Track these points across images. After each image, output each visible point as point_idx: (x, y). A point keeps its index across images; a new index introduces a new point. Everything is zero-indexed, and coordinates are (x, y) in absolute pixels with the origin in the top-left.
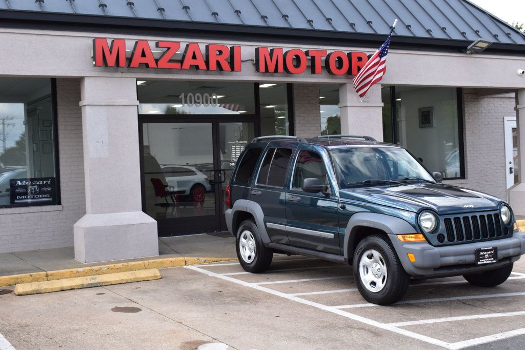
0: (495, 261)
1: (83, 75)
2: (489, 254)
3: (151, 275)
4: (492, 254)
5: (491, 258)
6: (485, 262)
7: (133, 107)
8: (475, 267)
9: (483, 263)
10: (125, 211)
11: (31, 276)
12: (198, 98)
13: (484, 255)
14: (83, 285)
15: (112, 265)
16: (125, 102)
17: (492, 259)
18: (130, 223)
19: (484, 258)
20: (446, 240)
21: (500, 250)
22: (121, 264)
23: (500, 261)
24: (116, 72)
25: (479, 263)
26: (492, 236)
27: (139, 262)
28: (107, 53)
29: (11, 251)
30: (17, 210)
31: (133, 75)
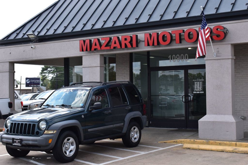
0: (20, 145)
2: (18, 141)
4: (19, 141)
5: (19, 143)
6: (16, 145)
8: (11, 145)
12: (178, 57)
13: (16, 141)
16: (95, 65)
19: (16, 143)
20: (9, 132)
21: (24, 141)
23: (23, 145)
24: (92, 53)
25: (13, 144)
26: (28, 134)
28: (83, 46)
31: (98, 53)
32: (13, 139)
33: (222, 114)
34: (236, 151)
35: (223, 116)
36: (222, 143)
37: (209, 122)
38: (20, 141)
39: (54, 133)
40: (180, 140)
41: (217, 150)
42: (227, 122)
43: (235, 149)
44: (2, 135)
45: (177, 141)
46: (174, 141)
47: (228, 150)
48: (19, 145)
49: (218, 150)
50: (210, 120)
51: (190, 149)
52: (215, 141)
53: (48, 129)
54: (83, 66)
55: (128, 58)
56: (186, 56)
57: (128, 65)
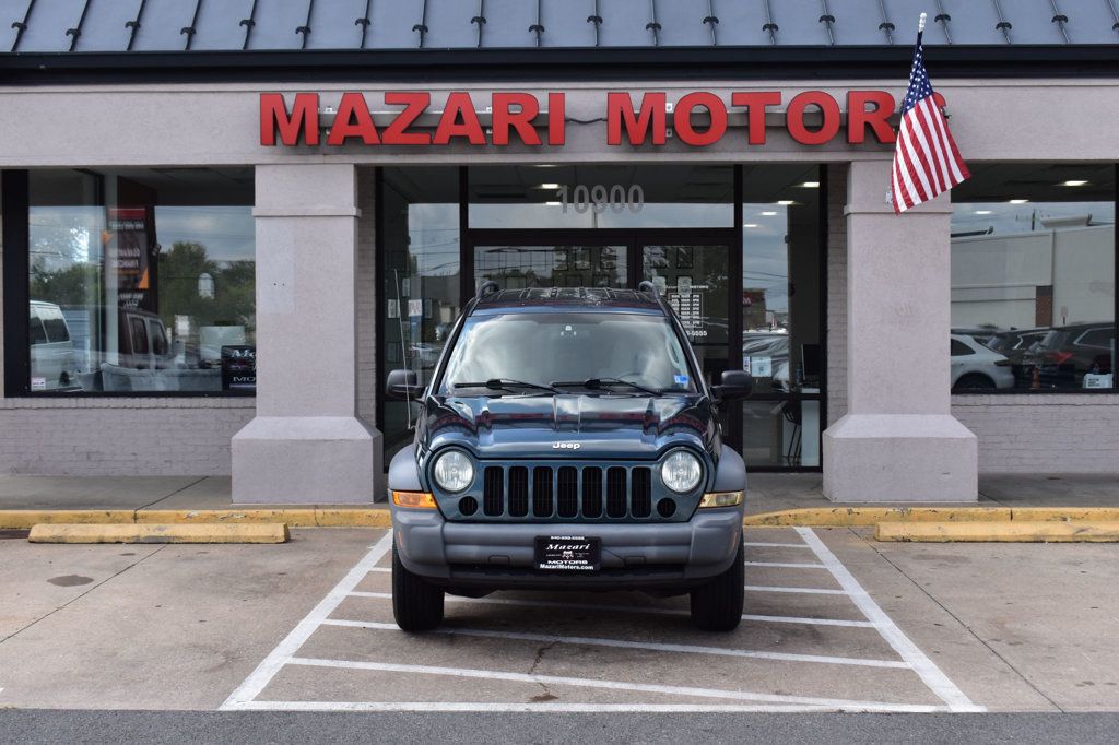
0: (591, 568)
1: (249, 162)
2: (574, 551)
3: (265, 535)
4: (582, 551)
5: (582, 559)
6: (562, 567)
7: (345, 219)
9: (555, 567)
10: (321, 415)
11: (108, 514)
12: (599, 195)
13: (560, 552)
14: (138, 537)
15: (254, 512)
16: (328, 209)
17: (586, 562)
18: (321, 438)
19: (561, 559)
20: (480, 509)
21: (609, 546)
22: (270, 511)
23: (606, 569)
24: (313, 154)
25: (542, 566)
27: (306, 511)
28: (281, 119)
29: (210, 474)
30: (225, 402)
31: (346, 159)
32: (541, 543)
33: (912, 413)
34: (1087, 536)
35: (917, 417)
36: (959, 514)
37: (877, 440)
38: (587, 551)
40: (793, 512)
41: (1015, 539)
42: (944, 439)
43: (1083, 530)
44: (442, 528)
45: (777, 517)
46: (767, 519)
47: (1056, 534)
48: (583, 565)
49: (1022, 539)
50: (880, 435)
51: (910, 541)
52: (932, 509)
54: (255, 210)
55: (372, 187)
56: (636, 193)
57: (372, 217)
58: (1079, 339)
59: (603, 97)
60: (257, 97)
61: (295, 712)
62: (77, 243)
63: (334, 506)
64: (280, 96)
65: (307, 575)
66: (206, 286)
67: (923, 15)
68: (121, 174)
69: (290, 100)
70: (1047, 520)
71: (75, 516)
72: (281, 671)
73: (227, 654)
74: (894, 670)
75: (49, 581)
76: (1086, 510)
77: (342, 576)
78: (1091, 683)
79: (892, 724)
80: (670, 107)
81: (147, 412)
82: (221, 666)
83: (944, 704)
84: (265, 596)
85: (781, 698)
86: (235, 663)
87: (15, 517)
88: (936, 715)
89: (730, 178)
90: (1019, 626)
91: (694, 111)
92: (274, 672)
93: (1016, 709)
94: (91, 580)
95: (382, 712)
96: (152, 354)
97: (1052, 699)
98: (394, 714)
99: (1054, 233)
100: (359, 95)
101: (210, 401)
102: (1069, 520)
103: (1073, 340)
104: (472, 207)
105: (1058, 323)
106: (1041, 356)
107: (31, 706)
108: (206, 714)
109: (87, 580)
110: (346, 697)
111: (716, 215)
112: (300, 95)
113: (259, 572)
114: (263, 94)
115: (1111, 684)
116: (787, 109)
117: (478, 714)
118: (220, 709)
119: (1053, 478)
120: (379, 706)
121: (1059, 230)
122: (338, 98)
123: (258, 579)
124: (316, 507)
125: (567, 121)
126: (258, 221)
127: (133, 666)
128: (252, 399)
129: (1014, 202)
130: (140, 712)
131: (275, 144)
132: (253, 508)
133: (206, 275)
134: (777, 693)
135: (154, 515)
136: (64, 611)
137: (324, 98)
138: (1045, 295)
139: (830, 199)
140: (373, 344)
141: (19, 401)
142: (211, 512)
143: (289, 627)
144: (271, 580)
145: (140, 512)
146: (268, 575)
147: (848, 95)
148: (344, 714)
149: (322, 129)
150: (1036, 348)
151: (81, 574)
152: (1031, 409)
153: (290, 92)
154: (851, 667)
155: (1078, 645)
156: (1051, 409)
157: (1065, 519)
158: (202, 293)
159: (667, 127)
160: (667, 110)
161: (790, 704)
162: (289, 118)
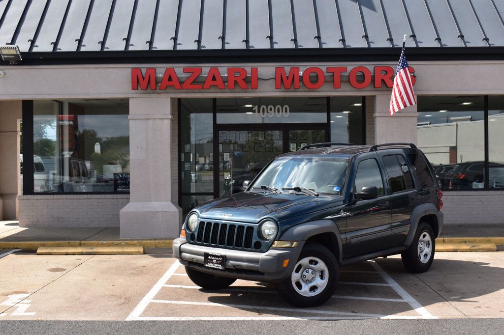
0: (222, 268)
1: (127, 97)
2: (217, 260)
3: (135, 251)
4: (220, 260)
5: (219, 264)
6: (212, 266)
7: (167, 120)
9: (210, 266)
10: (157, 201)
12: (271, 109)
13: (212, 260)
14: (82, 252)
15: (130, 241)
18: (157, 211)
19: (212, 263)
22: (136, 241)
23: (227, 269)
24: (153, 93)
25: (206, 265)
26: (238, 246)
27: (151, 241)
28: (141, 79)
29: (109, 226)
30: (115, 196)
31: (167, 95)
32: (206, 255)
34: (475, 249)
39: (293, 246)
41: (446, 251)
43: (473, 247)
44: (181, 245)
47: (462, 248)
48: (219, 267)
49: (448, 250)
53: (280, 237)
54: (129, 117)
55: (176, 106)
56: (286, 108)
57: (177, 119)
58: (468, 168)
59: (273, 70)
60: (130, 70)
61: (156, 321)
62: (44, 131)
63: (162, 239)
64: (139, 69)
65: (154, 267)
66: (97, 148)
67: (405, 35)
68: (70, 102)
69: (144, 71)
70: (459, 243)
71: (55, 243)
72: (148, 305)
73: (126, 299)
74: (399, 303)
75: (47, 270)
76: (475, 238)
77: (169, 267)
78: (479, 307)
79: (400, 324)
80: (301, 73)
81: (83, 201)
82: (124, 303)
83: (421, 315)
84: (138, 275)
85: (354, 314)
86: (130, 302)
87: (31, 244)
88: (418, 320)
89: (325, 102)
90: (449, 285)
91: (311, 75)
92: (146, 306)
93: (450, 317)
94: (65, 270)
95: (192, 321)
96: (82, 177)
97: (464, 313)
98: (198, 322)
99: (457, 125)
100: (173, 69)
101: (109, 196)
102: (468, 242)
103: (467, 168)
104: (218, 115)
105: (459, 161)
106: (452, 176)
107: (48, 319)
108: (121, 322)
109: (63, 270)
110: (177, 315)
111: (319, 118)
112: (148, 69)
113: (134, 266)
114: (133, 69)
115: (488, 307)
116: (350, 74)
117: (231, 321)
118: (126, 320)
119: (460, 226)
120: (191, 319)
121: (458, 123)
122: (164, 70)
123: (134, 269)
124: (155, 239)
125: (259, 79)
126: (130, 121)
127: (88, 303)
128: (128, 195)
129: (441, 111)
130: (94, 321)
131: (138, 89)
132: (129, 240)
133: (98, 143)
134: (353, 312)
135: (88, 243)
136: (56, 282)
137: (158, 70)
138: (453, 150)
139: (366, 110)
140: (177, 172)
141: (29, 197)
142: (112, 242)
143: (149, 288)
144: (140, 269)
145: (82, 242)
146: (138, 267)
147: (374, 68)
148: (177, 321)
149: (157, 83)
150: (451, 172)
151: (61, 267)
152: (451, 197)
153: (144, 67)
154: (382, 302)
155: (474, 292)
156: (459, 197)
157: (466, 242)
158: (96, 151)
159: (300, 81)
160: (300, 75)
161: (358, 316)
162: (143, 78)
